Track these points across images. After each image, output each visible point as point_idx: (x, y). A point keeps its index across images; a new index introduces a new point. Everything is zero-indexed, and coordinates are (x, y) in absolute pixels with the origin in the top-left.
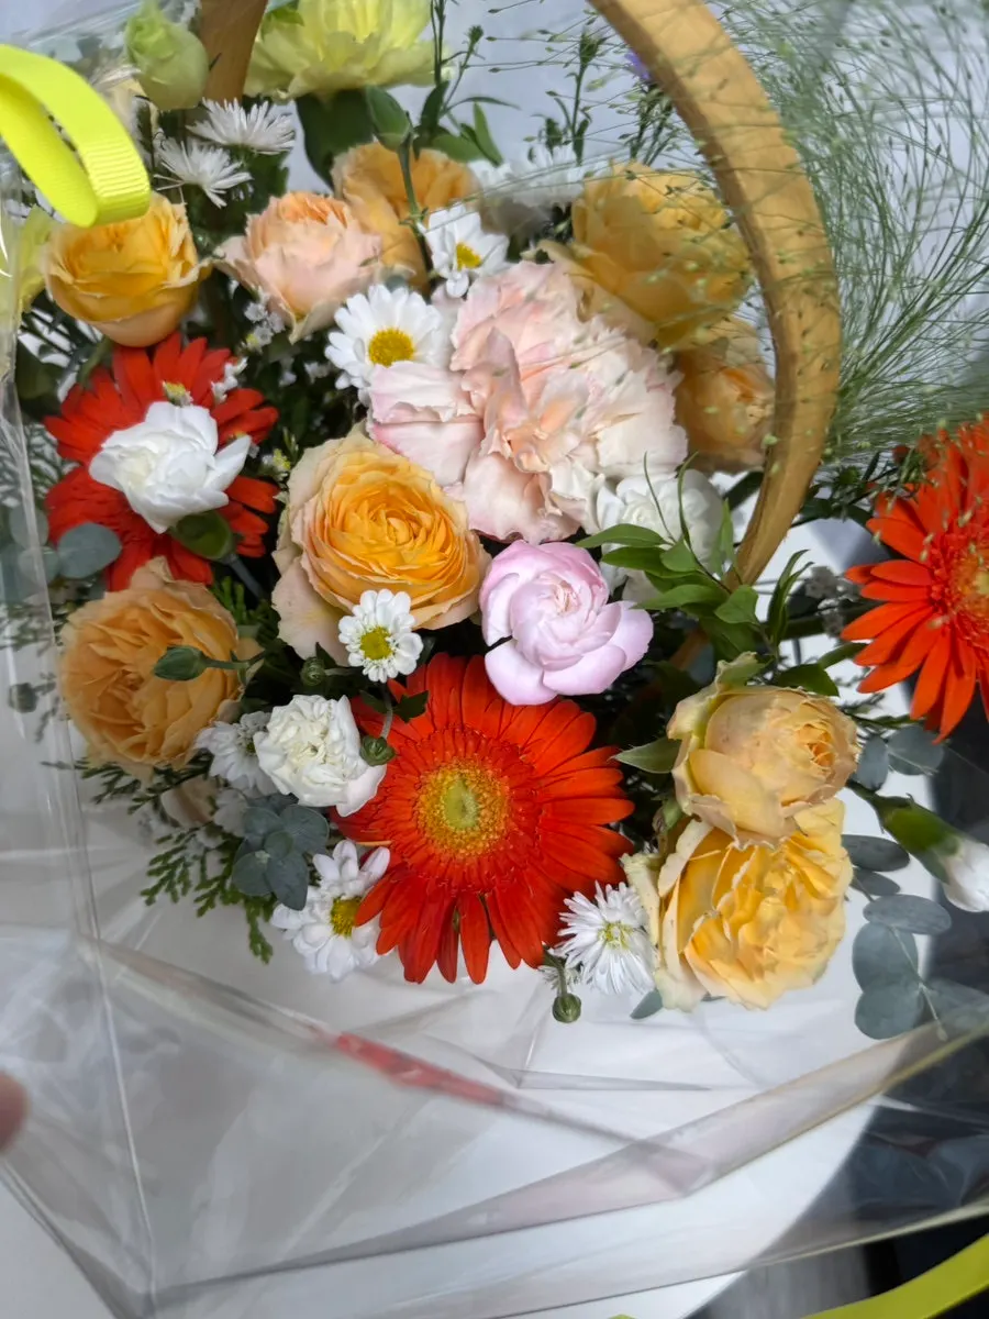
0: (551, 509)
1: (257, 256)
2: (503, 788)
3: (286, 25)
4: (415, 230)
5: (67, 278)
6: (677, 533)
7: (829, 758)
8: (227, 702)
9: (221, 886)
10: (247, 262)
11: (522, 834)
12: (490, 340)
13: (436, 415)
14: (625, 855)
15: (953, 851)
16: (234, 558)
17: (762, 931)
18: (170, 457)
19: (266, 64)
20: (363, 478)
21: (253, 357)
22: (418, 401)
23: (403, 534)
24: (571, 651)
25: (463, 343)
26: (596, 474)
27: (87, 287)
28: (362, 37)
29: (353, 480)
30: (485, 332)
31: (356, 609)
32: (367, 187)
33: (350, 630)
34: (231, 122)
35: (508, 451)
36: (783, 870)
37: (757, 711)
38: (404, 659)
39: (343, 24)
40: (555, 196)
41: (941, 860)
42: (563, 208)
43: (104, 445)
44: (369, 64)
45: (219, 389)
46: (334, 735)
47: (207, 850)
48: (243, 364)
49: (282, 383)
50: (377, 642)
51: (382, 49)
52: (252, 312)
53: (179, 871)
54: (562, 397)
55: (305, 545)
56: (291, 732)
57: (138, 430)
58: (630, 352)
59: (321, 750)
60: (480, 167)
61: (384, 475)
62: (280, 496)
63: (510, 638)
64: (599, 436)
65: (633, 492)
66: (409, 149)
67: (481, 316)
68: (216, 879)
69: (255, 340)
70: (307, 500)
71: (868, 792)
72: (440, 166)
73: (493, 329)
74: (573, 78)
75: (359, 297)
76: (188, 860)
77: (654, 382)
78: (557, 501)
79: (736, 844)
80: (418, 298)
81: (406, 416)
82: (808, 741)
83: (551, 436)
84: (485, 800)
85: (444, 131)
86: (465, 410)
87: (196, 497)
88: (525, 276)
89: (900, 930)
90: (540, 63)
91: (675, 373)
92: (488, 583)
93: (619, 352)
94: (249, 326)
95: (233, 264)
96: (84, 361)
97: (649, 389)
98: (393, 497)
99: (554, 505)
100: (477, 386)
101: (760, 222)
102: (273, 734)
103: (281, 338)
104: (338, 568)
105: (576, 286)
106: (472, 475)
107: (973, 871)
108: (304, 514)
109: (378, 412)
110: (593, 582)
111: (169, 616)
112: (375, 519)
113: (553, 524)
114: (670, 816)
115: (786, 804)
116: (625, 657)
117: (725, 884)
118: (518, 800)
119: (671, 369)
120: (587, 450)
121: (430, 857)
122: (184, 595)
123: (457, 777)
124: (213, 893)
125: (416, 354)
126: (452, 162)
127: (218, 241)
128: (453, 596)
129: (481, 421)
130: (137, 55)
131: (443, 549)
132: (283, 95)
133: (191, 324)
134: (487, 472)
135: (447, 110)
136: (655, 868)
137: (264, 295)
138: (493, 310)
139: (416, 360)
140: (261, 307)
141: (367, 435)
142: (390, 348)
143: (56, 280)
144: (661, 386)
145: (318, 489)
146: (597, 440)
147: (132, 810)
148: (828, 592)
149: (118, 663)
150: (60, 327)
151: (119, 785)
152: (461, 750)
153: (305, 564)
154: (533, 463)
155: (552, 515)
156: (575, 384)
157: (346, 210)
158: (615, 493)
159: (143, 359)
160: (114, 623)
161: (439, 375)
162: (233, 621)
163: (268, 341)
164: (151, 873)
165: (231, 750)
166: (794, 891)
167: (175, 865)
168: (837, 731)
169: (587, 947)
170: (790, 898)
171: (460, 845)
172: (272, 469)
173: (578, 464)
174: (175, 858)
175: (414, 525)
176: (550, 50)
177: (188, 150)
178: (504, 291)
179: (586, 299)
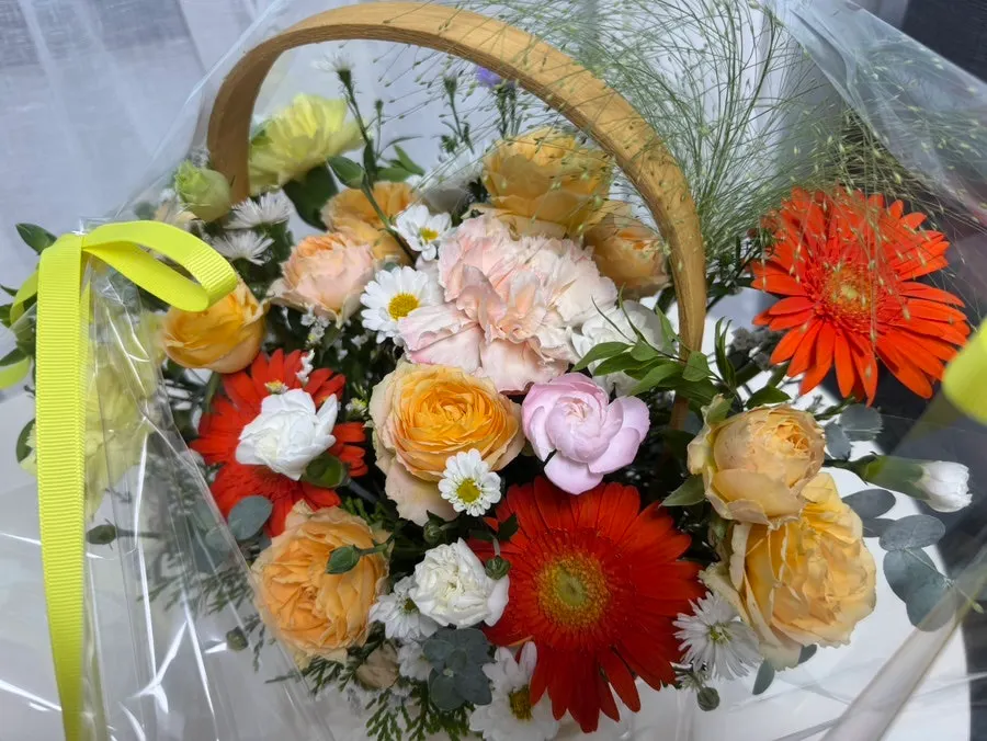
0: (546, 360)
1: (295, 285)
2: (595, 563)
3: (262, 147)
4: (391, 232)
5: (178, 344)
6: (635, 338)
7: (805, 442)
8: (380, 580)
9: (424, 722)
10: (290, 291)
11: (622, 590)
12: (465, 274)
13: (449, 331)
14: (701, 572)
15: (920, 474)
16: (349, 481)
17: (818, 584)
18: (287, 428)
19: (257, 173)
20: (417, 388)
21: (317, 348)
22: (434, 328)
23: (457, 415)
24: (601, 441)
25: (448, 282)
26: (565, 328)
27: (193, 345)
28: (311, 135)
29: (412, 391)
30: (460, 270)
31: (445, 473)
32: (347, 218)
33: (447, 489)
34: (250, 213)
35: (503, 335)
36: (811, 535)
37: (742, 431)
38: (491, 493)
39: (296, 132)
40: (468, 175)
41: (917, 485)
42: (475, 181)
43: (240, 438)
44: (320, 148)
45: (302, 375)
46: (464, 569)
47: (403, 700)
48: (312, 354)
49: (340, 358)
50: (468, 490)
51: (325, 137)
52: (305, 322)
53: (389, 724)
54: (524, 288)
55: (395, 447)
56: (434, 580)
57: (259, 419)
58: (553, 247)
59: (459, 585)
60: (413, 180)
61: (431, 380)
62: (367, 424)
63: (555, 451)
64: (557, 303)
65: (594, 329)
66: (368, 185)
67: (453, 262)
68: (418, 719)
69: (314, 337)
70: (386, 418)
71: (843, 463)
72: (388, 189)
73: (464, 266)
74: (449, 106)
75: (371, 283)
76: (393, 713)
77: (576, 258)
78: (547, 353)
79: (771, 527)
80: (408, 269)
81: (430, 340)
82: (786, 436)
83: (528, 314)
84: (585, 576)
85: (381, 168)
86: (464, 322)
87: (314, 445)
88: (471, 229)
89: (911, 548)
90: (426, 103)
91: (588, 247)
92: (526, 421)
93: (547, 249)
94: (307, 330)
95: (282, 296)
96: (201, 400)
97: (576, 263)
98: (441, 393)
99: (546, 356)
100: (467, 304)
101: (603, 129)
102: (422, 586)
103: (330, 329)
104: (422, 453)
105: (503, 222)
106: (486, 359)
107: (941, 481)
108: (387, 428)
109: (411, 345)
110: (593, 392)
111: (320, 536)
112: (435, 411)
113: (551, 369)
114: (719, 530)
115: (792, 485)
116: (637, 431)
117: (777, 560)
118: (607, 566)
119: (584, 248)
120: (553, 316)
121: (564, 635)
122: (325, 518)
123: (558, 568)
124: (420, 730)
125: (419, 303)
126: (395, 184)
127: (267, 287)
128: (505, 440)
129: (478, 325)
130: (187, 195)
131: (486, 412)
132: (276, 187)
133: (268, 345)
134: (495, 353)
135: (379, 156)
136: (725, 573)
137: (310, 307)
138: (459, 255)
139: (422, 306)
140: (310, 315)
141: (409, 362)
142: (403, 306)
143: (173, 349)
144: (583, 258)
145: (391, 407)
146: (556, 307)
147: (342, 687)
148: (751, 344)
149: (297, 584)
150: (179, 385)
151: (325, 676)
152: (553, 547)
153: (400, 459)
154: (523, 335)
155: (548, 363)
156: (528, 277)
157: (341, 237)
158: (582, 334)
159: (244, 378)
160: (285, 557)
161: (439, 308)
162: (365, 522)
163: (322, 334)
164: (370, 734)
165: (395, 614)
166: (826, 547)
167: (385, 722)
168: (801, 423)
169: (703, 652)
170: (825, 552)
171: (581, 617)
172: (355, 411)
173: (550, 326)
174: (383, 715)
175: (462, 406)
176: (429, 93)
177: (230, 240)
178: (461, 242)
179: (513, 227)
